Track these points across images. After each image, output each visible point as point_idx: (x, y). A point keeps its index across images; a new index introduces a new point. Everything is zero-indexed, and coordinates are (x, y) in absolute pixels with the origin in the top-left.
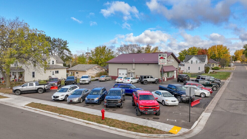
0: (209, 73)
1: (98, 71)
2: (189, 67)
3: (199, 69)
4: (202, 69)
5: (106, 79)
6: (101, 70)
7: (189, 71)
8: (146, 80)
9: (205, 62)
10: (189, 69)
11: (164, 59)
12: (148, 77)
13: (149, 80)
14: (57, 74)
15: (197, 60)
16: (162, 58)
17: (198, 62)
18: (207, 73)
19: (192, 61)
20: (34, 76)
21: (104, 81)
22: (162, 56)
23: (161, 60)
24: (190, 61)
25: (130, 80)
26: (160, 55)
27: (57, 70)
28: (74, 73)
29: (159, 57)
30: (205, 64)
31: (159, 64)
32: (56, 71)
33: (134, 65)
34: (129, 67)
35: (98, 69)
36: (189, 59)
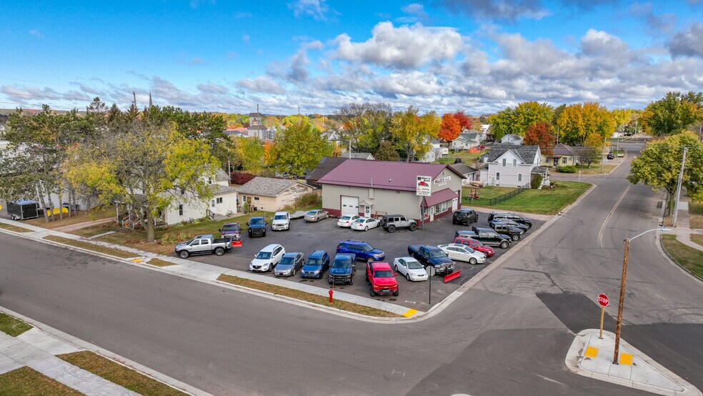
0: (540, 188)
1: (299, 194)
2: (498, 174)
3: (520, 179)
4: (526, 181)
5: (318, 218)
6: (304, 190)
7: (497, 182)
8: (394, 225)
9: (532, 163)
10: (498, 179)
11: (427, 185)
12: (397, 220)
13: (398, 224)
14: (220, 204)
15: (515, 158)
16: (422, 184)
17: (519, 162)
18: (536, 188)
19: (504, 160)
20: (181, 213)
21: (315, 222)
22: (422, 180)
23: (421, 187)
24: (500, 160)
25: (364, 224)
26: (419, 178)
27: (219, 197)
28: (250, 198)
29: (418, 182)
30: (534, 168)
31: (418, 194)
32: (218, 199)
33: (371, 191)
34: (362, 194)
35: (298, 189)
36: (499, 156)
